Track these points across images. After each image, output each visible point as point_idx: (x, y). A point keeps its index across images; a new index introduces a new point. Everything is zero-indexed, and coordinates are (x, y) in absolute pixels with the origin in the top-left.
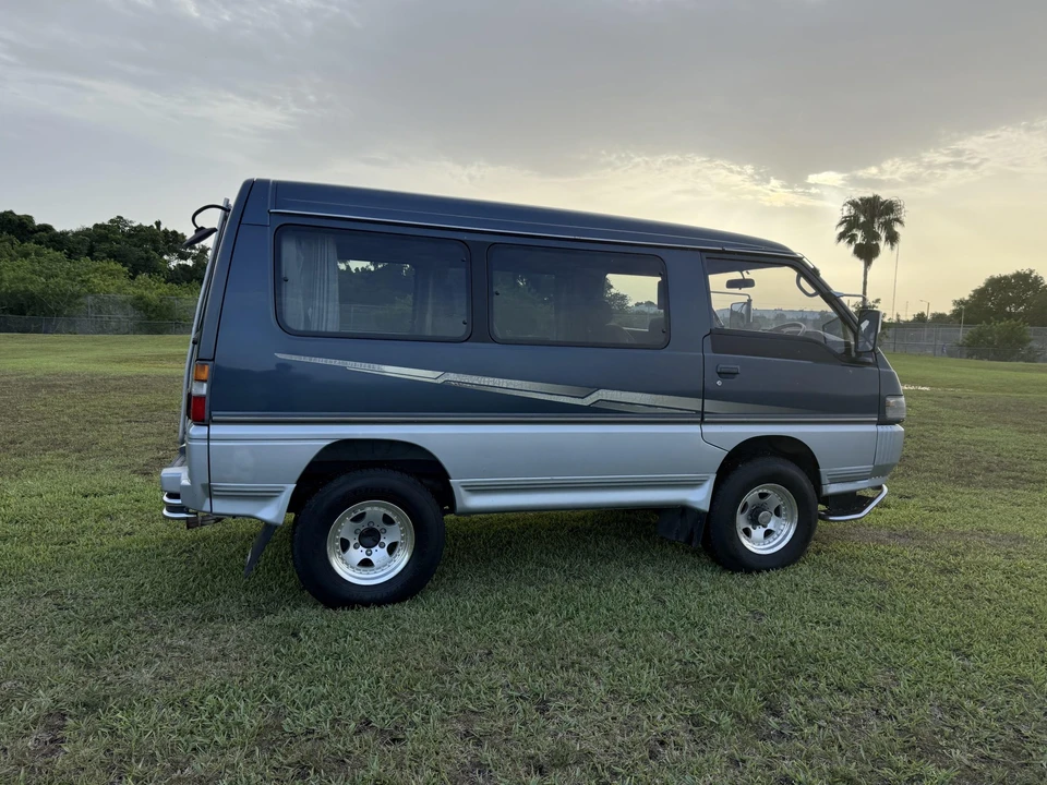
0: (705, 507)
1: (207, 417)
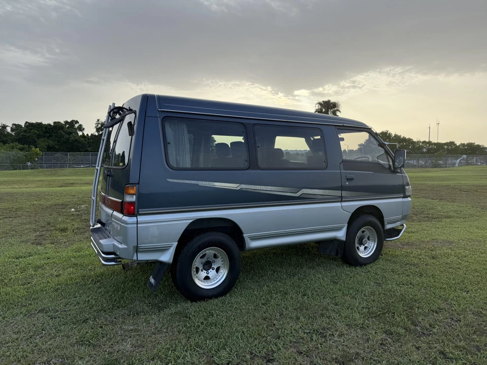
0: (344, 239)
1: (136, 212)
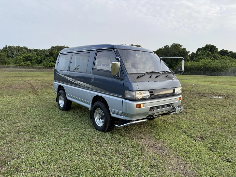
0: (90, 110)
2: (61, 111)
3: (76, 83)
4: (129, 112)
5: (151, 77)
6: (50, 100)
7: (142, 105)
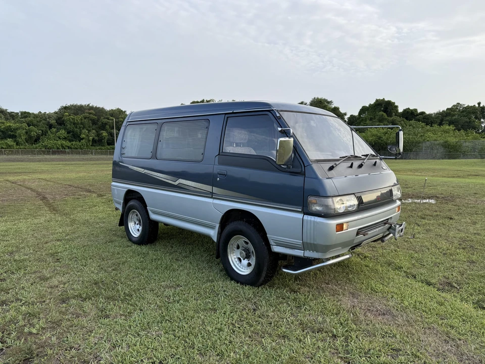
2: (134, 247)
3: (176, 183)
4: (319, 241)
5: (351, 166)
6: (97, 223)
7: (345, 226)
